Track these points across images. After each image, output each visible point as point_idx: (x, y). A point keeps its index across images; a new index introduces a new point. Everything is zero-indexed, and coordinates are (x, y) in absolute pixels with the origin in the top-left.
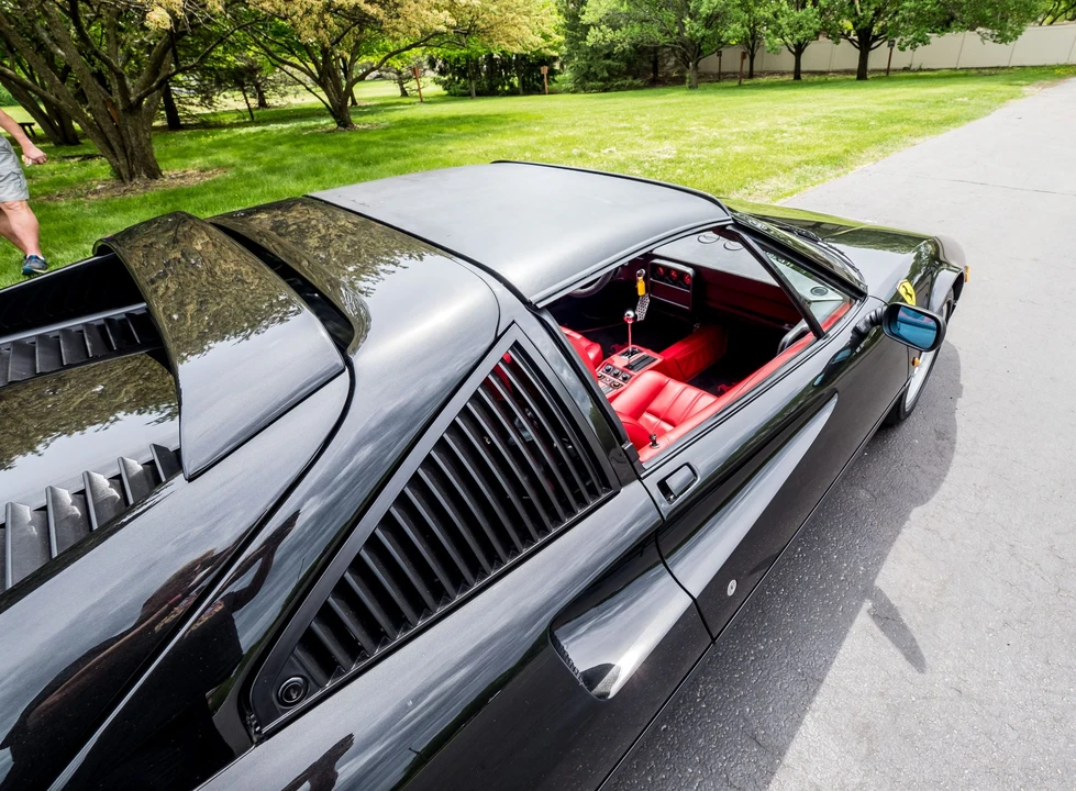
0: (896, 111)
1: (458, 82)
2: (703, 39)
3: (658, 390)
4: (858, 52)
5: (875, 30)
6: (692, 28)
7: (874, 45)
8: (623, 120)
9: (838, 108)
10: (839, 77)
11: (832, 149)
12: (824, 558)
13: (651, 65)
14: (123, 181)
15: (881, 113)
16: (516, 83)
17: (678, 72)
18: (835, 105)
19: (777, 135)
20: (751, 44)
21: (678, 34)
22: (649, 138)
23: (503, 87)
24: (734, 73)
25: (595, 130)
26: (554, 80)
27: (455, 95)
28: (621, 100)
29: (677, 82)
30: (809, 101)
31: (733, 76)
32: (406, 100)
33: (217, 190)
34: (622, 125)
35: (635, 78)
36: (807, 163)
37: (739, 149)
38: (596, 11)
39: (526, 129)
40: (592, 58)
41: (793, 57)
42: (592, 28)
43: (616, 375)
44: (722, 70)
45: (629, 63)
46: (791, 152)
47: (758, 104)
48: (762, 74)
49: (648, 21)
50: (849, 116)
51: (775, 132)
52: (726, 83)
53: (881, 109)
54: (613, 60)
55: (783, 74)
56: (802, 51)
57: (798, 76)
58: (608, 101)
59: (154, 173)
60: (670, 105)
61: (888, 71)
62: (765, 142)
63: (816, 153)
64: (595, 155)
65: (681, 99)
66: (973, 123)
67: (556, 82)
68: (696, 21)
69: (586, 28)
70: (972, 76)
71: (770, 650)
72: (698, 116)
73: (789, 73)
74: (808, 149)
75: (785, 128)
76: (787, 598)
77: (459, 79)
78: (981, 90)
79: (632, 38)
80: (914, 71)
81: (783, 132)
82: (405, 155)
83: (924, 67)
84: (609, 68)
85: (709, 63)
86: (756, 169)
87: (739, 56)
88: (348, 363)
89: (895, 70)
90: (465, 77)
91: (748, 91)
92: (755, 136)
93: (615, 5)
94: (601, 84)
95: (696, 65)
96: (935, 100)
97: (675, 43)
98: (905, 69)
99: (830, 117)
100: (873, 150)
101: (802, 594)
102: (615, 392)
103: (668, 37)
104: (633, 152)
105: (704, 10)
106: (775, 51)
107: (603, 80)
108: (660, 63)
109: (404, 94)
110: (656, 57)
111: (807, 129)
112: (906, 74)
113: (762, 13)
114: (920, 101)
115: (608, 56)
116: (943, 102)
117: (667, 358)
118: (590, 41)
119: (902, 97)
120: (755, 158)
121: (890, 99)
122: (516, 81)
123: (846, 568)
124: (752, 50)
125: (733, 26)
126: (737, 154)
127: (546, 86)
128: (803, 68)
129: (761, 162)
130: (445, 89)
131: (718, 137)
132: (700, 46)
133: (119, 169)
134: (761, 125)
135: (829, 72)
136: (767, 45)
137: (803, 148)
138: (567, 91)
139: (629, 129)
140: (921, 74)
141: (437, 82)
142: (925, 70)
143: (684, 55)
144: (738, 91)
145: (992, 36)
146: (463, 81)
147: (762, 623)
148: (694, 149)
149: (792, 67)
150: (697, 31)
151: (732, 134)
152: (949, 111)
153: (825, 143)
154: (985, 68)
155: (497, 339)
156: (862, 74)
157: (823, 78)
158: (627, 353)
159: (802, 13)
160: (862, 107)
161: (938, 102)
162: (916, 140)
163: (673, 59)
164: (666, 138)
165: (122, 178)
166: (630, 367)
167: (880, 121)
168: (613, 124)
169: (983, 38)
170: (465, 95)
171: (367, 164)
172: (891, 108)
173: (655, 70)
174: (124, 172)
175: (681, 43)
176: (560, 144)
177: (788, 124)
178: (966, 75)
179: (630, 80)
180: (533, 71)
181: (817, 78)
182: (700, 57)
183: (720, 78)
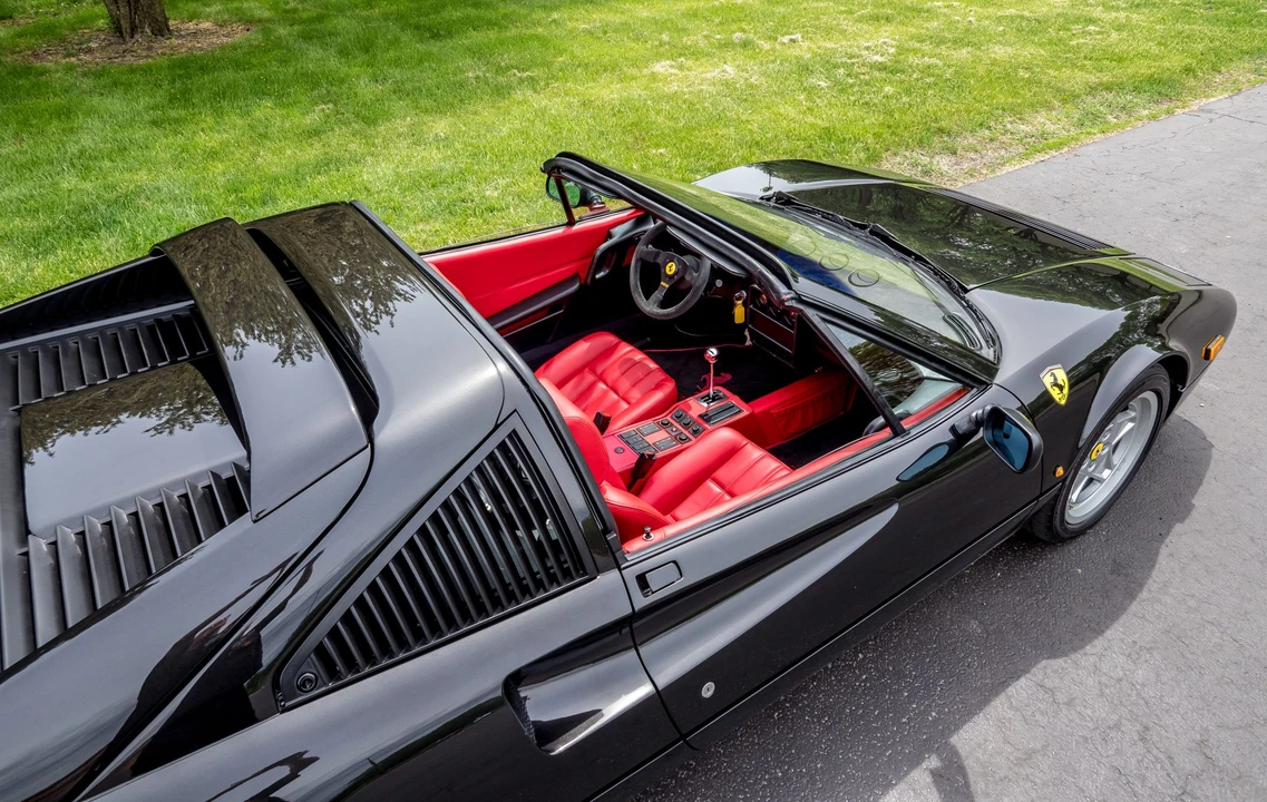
3: (730, 453)
11: (1165, 63)
12: (890, 694)
14: (124, 40)
19: (1077, 28)
22: (861, 19)
33: (238, 65)
36: (1108, 88)
37: (1000, 52)
43: (686, 426)
46: (1089, 64)
51: (1077, 20)
59: (161, 29)
62: (1051, 41)
63: (1132, 69)
64: (767, 46)
71: (788, 780)
74: (1120, 60)
76: (828, 729)
81: (1091, 21)
82: (491, 24)
86: (1016, 94)
88: (371, 440)
92: (1036, 28)
101: (849, 727)
102: (679, 447)
104: (829, 45)
117: (757, 410)
120: (1021, 73)
123: (914, 709)
126: (994, 62)
129: (1030, 81)
131: (974, 25)
133: (119, 21)
137: (1112, 57)
147: (790, 748)
148: (926, 47)
151: (999, 20)
153: (1156, 51)
155: (497, 427)
158: (707, 399)
164: (888, 19)
165: (121, 33)
166: (705, 417)
171: (436, 36)
174: (125, 25)
176: (717, 20)
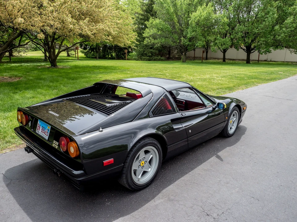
0: (255, 75)
1: (91, 53)
2: (188, 45)
4: (246, 53)
5: (252, 47)
6: (184, 41)
7: (252, 51)
8: (159, 72)
9: (235, 73)
10: (240, 62)
11: (230, 85)
13: (168, 52)
15: (250, 75)
16: (114, 55)
17: (178, 55)
18: (235, 72)
19: (212, 80)
20: (207, 48)
21: (179, 43)
23: (109, 56)
24: (200, 57)
25: (150, 74)
26: (128, 55)
27: (89, 57)
28: (156, 64)
29: (178, 59)
30: (226, 70)
31: (199, 58)
32: (70, 58)
34: (159, 73)
35: (161, 57)
36: (221, 89)
37: (199, 83)
38: (148, 33)
39: (125, 72)
40: (145, 48)
41: (223, 54)
42: (146, 39)
44: (195, 56)
45: (160, 51)
46: (216, 85)
47: (208, 70)
48: (211, 58)
49: (167, 37)
50: (238, 76)
51: (212, 79)
52: (197, 61)
53: (250, 74)
54: (153, 49)
55: (219, 59)
56: (226, 51)
57: (224, 61)
58: (153, 64)
60: (175, 67)
61: (258, 61)
62: (208, 82)
63: (224, 86)
65: (179, 66)
66: (280, 81)
67: (130, 56)
68: (185, 39)
69: (144, 38)
70: (289, 65)
72: (186, 72)
73: (221, 59)
75: (215, 78)
77: (91, 52)
78: (288, 70)
79: (161, 43)
80: (268, 61)
83: (272, 60)
84: (151, 52)
85: (191, 53)
86: (204, 89)
87: (202, 52)
88: (152, 92)
89: (261, 61)
90: (94, 51)
91: (205, 65)
92: (205, 80)
93: (156, 32)
94: (148, 58)
95: (185, 54)
96: (270, 72)
97: (178, 46)
98: (265, 61)
99: (232, 76)
100: (243, 86)
103: (175, 43)
105: (189, 36)
106: (215, 51)
107: (149, 56)
108: (171, 52)
109: (68, 55)
110: (170, 50)
111: (223, 79)
112: (265, 62)
113: (210, 38)
114: (266, 72)
115: (151, 48)
116: (273, 73)
118: (145, 42)
119: (259, 70)
120: (204, 86)
121: (255, 71)
122: (114, 54)
124: (207, 50)
125: (199, 42)
126: (199, 84)
127: (126, 57)
128: (226, 57)
129: (206, 87)
130: (85, 55)
131: (192, 79)
132: (187, 47)
134: (208, 76)
135: (236, 60)
136: (212, 49)
137: (220, 84)
138: (135, 59)
139: (162, 74)
140: (271, 63)
141: (82, 52)
142: (272, 61)
143: (180, 50)
144: (201, 64)
145: (294, 51)
146: (92, 52)
149: (222, 57)
150: (186, 42)
151: (197, 79)
152: (274, 76)
153: (227, 83)
154: (295, 62)
155: (164, 93)
156: (248, 61)
157: (234, 62)
159: (224, 39)
160: (244, 73)
161: (272, 73)
162: (259, 84)
163: (177, 51)
167: (248, 78)
168: (156, 73)
169: (291, 52)
170: (94, 58)
172: (254, 74)
173: (169, 54)
175: (180, 46)
177: (217, 77)
178: (287, 64)
179: (159, 57)
180: (121, 51)
181: (231, 61)
182: (187, 51)
183: (194, 59)
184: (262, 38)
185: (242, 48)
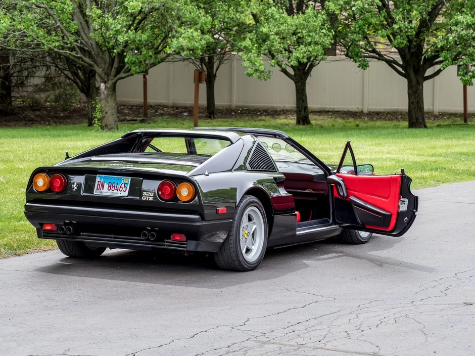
2: (126, 44)
4: (405, 81)
5: (427, 50)
7: (429, 72)
21: (77, 33)
41: (291, 85)
44: (151, 100)
55: (274, 113)
56: (307, 74)
73: (284, 112)
95: (114, 90)
97: (72, 49)
103: (57, 37)
128: (312, 104)
135: (362, 113)
150: (117, 32)
175: (82, 50)
182: (122, 75)
183: (145, 115)
184: (462, 12)
185: (380, 57)
